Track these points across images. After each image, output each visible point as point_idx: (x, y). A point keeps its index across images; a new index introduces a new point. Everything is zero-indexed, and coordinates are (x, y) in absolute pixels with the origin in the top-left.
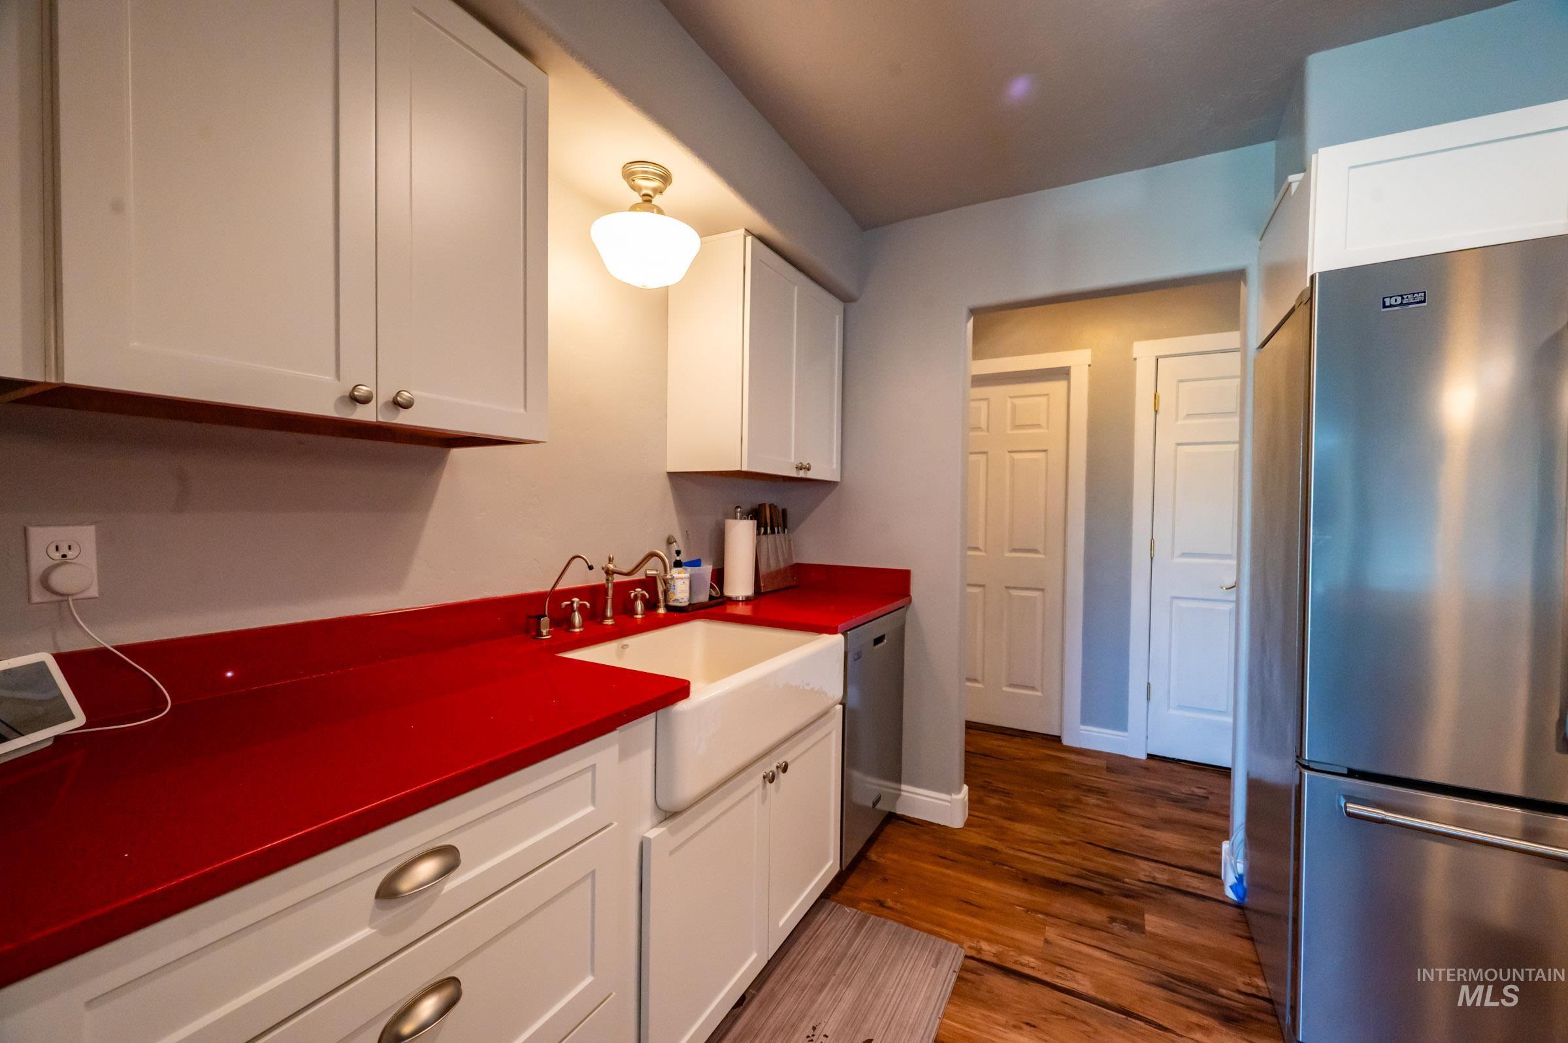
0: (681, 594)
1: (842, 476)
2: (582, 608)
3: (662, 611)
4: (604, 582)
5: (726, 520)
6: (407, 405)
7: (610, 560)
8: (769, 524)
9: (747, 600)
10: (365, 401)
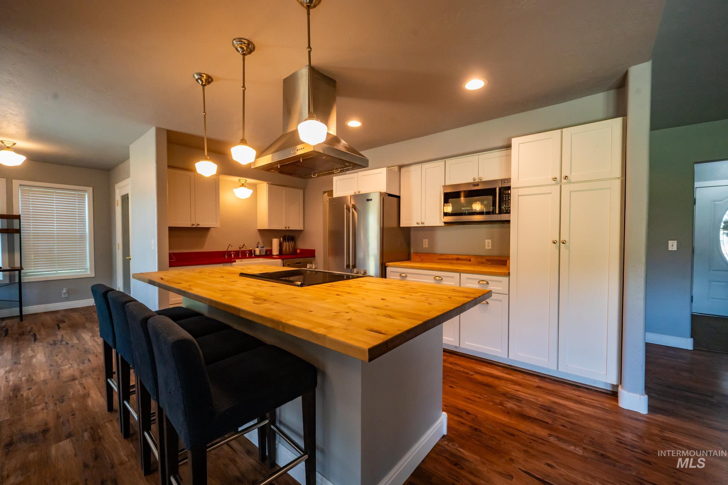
0: (257, 253)
1: (304, 228)
2: (234, 254)
3: (253, 256)
4: (239, 250)
5: (273, 239)
6: (199, 225)
7: (240, 246)
8: (287, 239)
9: (277, 255)
10: (194, 225)
